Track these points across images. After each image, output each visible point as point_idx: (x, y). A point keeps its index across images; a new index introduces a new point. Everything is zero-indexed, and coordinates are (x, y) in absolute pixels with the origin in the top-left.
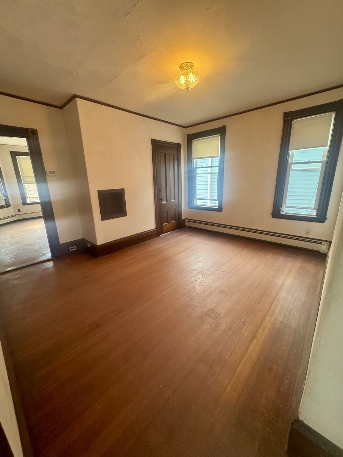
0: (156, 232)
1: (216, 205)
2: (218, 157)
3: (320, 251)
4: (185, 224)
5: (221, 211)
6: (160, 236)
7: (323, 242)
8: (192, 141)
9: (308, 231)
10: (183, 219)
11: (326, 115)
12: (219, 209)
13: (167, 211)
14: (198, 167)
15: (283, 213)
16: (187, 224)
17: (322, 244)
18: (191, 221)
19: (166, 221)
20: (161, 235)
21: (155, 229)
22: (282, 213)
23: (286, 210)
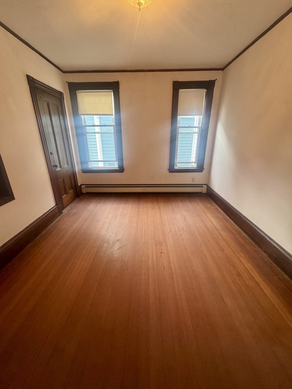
0: (57, 210)
1: (115, 166)
2: (112, 115)
3: (202, 192)
4: (82, 191)
5: (123, 172)
6: (62, 213)
7: (203, 185)
8: (76, 92)
9: (193, 180)
10: (79, 185)
11: (199, 91)
12: (121, 170)
13: (63, 180)
14: (87, 124)
15: (177, 168)
16: (84, 190)
17: (203, 187)
18: (88, 186)
19: (64, 193)
20: (63, 211)
21: (56, 206)
22: (175, 168)
23: (178, 166)
